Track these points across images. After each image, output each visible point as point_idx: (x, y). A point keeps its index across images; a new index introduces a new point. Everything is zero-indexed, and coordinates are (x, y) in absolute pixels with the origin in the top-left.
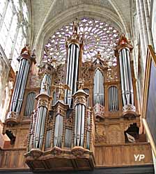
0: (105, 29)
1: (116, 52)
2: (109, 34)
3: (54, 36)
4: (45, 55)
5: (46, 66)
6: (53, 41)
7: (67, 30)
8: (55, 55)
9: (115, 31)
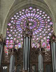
0: (43, 16)
1: (50, 43)
2: (45, 19)
3: (13, 18)
4: (8, 31)
5: (13, 50)
6: (12, 22)
7: (20, 14)
8: (14, 31)
9: (48, 17)
